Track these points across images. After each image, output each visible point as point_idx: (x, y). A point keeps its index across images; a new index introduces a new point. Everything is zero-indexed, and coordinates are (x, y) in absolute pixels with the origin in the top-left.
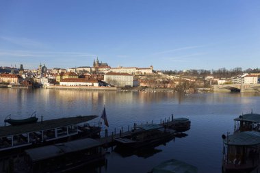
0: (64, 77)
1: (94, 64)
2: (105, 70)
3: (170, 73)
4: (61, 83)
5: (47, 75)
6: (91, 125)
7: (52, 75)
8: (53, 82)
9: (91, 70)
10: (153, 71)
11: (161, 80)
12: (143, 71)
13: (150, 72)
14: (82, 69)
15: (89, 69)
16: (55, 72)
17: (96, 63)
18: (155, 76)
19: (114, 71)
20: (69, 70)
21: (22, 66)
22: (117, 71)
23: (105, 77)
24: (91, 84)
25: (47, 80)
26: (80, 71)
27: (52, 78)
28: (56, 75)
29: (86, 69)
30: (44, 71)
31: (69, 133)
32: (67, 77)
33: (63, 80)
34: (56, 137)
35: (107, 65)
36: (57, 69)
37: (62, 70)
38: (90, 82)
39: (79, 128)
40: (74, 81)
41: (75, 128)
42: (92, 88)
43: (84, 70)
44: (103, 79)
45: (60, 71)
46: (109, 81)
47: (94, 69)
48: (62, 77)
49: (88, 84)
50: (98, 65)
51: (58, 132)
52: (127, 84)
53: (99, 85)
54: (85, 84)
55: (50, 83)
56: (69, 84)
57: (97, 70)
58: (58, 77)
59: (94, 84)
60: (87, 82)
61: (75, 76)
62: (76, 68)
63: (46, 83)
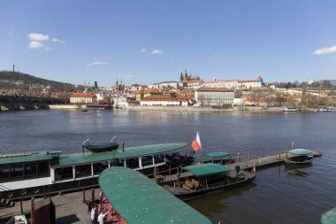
0: (145, 96)
1: (182, 78)
2: (196, 86)
3: (288, 86)
4: (142, 103)
5: (125, 94)
6: (181, 154)
7: (130, 92)
8: (132, 101)
9: (178, 86)
10: (263, 84)
11: (274, 96)
12: (248, 85)
13: (259, 85)
14: (166, 85)
15: (174, 85)
16: (134, 89)
17: (184, 76)
18: (266, 91)
19: (207, 85)
20: (150, 87)
21: (96, 83)
22: (212, 86)
23: (196, 93)
24: (178, 103)
25: (125, 99)
26: (164, 87)
27: (131, 96)
28: (136, 93)
29: (171, 85)
30: (121, 88)
31: (156, 163)
32: (149, 95)
33: (143, 99)
34: (141, 167)
35: (199, 79)
36: (136, 85)
37: (143, 86)
38: (177, 100)
39: (167, 157)
40: (157, 100)
41: (163, 157)
42: (181, 108)
43: (169, 86)
44: (193, 96)
45: (140, 88)
46: (201, 99)
47: (181, 85)
48: (142, 95)
49: (175, 103)
50: (186, 79)
51: (142, 161)
52: (226, 102)
53: (189, 104)
54: (170, 103)
55: (129, 103)
56: (151, 103)
57: (185, 84)
58: (139, 96)
59: (183, 102)
60: (173, 101)
61: (158, 94)
62: (158, 84)
63: (124, 103)
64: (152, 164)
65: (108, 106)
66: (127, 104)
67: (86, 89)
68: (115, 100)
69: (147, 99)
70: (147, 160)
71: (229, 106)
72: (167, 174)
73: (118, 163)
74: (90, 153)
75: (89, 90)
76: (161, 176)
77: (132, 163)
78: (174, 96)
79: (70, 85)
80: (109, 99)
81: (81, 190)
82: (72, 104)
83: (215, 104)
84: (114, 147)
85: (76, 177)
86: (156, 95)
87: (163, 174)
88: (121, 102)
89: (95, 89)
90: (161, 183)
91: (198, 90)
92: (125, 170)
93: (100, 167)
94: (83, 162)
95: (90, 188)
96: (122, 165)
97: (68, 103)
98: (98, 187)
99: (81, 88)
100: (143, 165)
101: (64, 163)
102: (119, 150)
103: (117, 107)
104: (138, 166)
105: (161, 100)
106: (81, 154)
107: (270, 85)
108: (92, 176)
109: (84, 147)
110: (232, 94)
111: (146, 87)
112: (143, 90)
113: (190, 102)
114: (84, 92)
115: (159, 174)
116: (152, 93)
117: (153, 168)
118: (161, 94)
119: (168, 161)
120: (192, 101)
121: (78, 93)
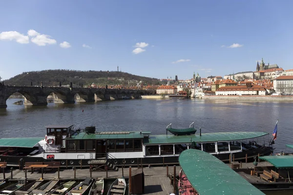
0: (220, 86)
1: (258, 68)
2: (274, 75)
4: (217, 93)
5: (201, 85)
6: (259, 144)
7: (206, 84)
8: (208, 91)
9: (254, 75)
14: (241, 75)
15: (250, 75)
16: (209, 80)
17: (261, 65)
19: (287, 74)
20: (225, 78)
21: (176, 77)
23: (275, 82)
24: (255, 92)
25: (201, 90)
26: (239, 77)
27: (207, 87)
28: (212, 84)
29: (247, 75)
30: (197, 80)
31: (232, 149)
32: (224, 85)
33: (218, 89)
34: (217, 152)
35: (278, 67)
36: (211, 77)
37: (218, 78)
38: (253, 90)
39: (244, 145)
40: (232, 90)
41: (239, 144)
42: (257, 98)
43: (244, 76)
44: (272, 85)
45: (215, 80)
46: (281, 88)
47: (257, 74)
48: (217, 85)
49: (251, 92)
50: (263, 68)
51: (218, 146)
53: (267, 94)
54: (246, 93)
55: (205, 93)
56: (226, 93)
57: (262, 74)
58: (214, 87)
59: (260, 92)
60: (249, 90)
61: (233, 84)
62: (233, 75)
63: (200, 93)
64: (228, 150)
65: (186, 96)
66: (203, 95)
67: (168, 83)
68: (193, 91)
69: (222, 89)
70: (223, 146)
72: (244, 161)
73: (195, 146)
74: (173, 136)
75: (171, 83)
76: (237, 163)
77: (209, 147)
78: (249, 86)
79: (156, 79)
80: (187, 90)
81: (165, 166)
82: (158, 95)
84: (192, 132)
85: (161, 154)
86: (231, 85)
87: (239, 161)
88: (197, 93)
89: (176, 81)
90: (237, 169)
91: (278, 79)
92: (202, 153)
93: (180, 148)
94: (166, 142)
95: (172, 165)
96: (199, 148)
97: (155, 94)
98: (178, 165)
99: (165, 82)
100: (219, 150)
101: (152, 142)
102: (197, 135)
103: (194, 97)
104: (214, 151)
105: (236, 89)
106: (165, 136)
108: (174, 155)
109: (167, 130)
111: (221, 78)
112: (218, 81)
113: (268, 91)
114: (167, 85)
115: (235, 161)
116: (227, 84)
117: (229, 154)
118: (236, 84)
119: (245, 149)
120: (270, 90)
121: (162, 86)
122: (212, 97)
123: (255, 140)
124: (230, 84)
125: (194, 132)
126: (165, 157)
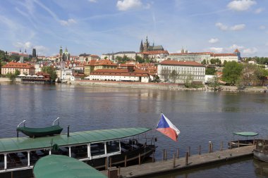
0: (95, 69)
1: (142, 48)
2: (159, 58)
4: (91, 77)
5: (70, 65)
6: (140, 142)
7: (77, 64)
8: (80, 74)
9: (137, 57)
10: (240, 59)
12: (222, 59)
13: (236, 59)
14: (122, 56)
15: (133, 56)
16: (82, 60)
17: (145, 45)
20: (102, 57)
21: (34, 50)
22: (179, 59)
23: (160, 68)
24: (137, 79)
25: (70, 72)
26: (119, 58)
27: (79, 68)
28: (85, 65)
29: (129, 56)
30: (64, 58)
31: (108, 152)
32: (101, 68)
33: (93, 72)
34: (90, 157)
35: (163, 50)
36: (85, 55)
37: (93, 57)
38: (135, 76)
39: (123, 145)
40: (110, 73)
41: (117, 144)
42: (140, 85)
43: (125, 57)
44: (156, 71)
45: (90, 59)
46: (165, 73)
47: (141, 56)
48: (92, 67)
49: (132, 78)
50: (147, 48)
51: (92, 149)
52: (196, 79)
53: (150, 81)
54: (127, 78)
55: (76, 76)
56: (104, 77)
57: (146, 55)
58: (88, 68)
59: (143, 78)
60: (130, 75)
61: (112, 66)
62: (113, 54)
63: (68, 77)
64: (103, 153)
65: (50, 80)
66: (73, 79)
67: (22, 59)
68: (58, 73)
69: (98, 73)
70: (97, 148)
71: (199, 84)
72: (122, 165)
74: (27, 138)
75: (26, 60)
76: (115, 168)
77: (79, 151)
78: (131, 70)
79: (2, 52)
80: (51, 73)
82: (4, 76)
83: (182, 82)
84: (56, 132)
86: (109, 68)
87: (117, 166)
88: (65, 75)
89: (33, 58)
91: (162, 64)
92: (69, 159)
93: (36, 156)
96: (66, 153)
99: (16, 57)
100: (92, 155)
102: (63, 136)
103: (59, 82)
104: (86, 155)
105: (115, 74)
106: (15, 139)
107: (250, 59)
108: (29, 167)
109: (18, 130)
110: (203, 69)
111: (98, 57)
112: (93, 61)
113: (152, 78)
114: (20, 62)
115: (112, 166)
116: (104, 66)
117: (105, 158)
118: (115, 66)
119: (124, 150)
120: (154, 76)
121: (11, 63)
122: (84, 83)
123: (135, 137)
124: (108, 66)
125: (58, 132)
126: (14, 172)
